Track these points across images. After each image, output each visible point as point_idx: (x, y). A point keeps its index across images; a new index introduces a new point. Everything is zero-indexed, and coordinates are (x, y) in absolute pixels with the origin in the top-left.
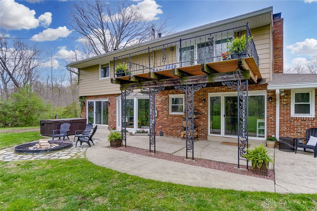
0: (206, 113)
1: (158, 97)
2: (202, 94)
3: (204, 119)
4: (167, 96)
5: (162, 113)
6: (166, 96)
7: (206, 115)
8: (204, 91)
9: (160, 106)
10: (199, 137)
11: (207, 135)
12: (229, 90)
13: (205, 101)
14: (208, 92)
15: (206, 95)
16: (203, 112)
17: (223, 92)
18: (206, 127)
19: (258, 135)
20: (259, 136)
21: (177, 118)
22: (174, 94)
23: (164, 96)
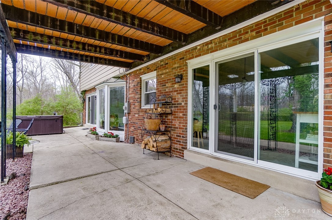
0: (183, 104)
3: (181, 115)
4: (138, 79)
5: (134, 106)
7: (183, 107)
8: (180, 59)
9: (132, 95)
10: (173, 151)
11: (186, 148)
12: (222, 44)
13: (181, 79)
14: (187, 60)
15: (184, 66)
16: (180, 101)
17: (211, 52)
18: (183, 131)
22: (146, 73)
23: (136, 80)
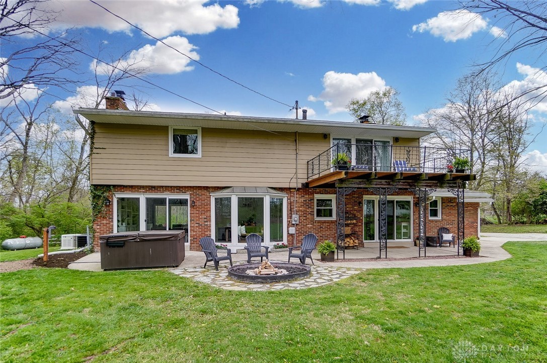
0: (361, 218)
1: (297, 196)
2: (357, 196)
5: (304, 218)
6: (310, 196)
9: (301, 209)
13: (360, 204)
14: (363, 194)
15: (362, 197)
16: (359, 216)
19: (402, 237)
20: (403, 239)
21: (327, 224)
22: (323, 194)
23: (307, 196)
